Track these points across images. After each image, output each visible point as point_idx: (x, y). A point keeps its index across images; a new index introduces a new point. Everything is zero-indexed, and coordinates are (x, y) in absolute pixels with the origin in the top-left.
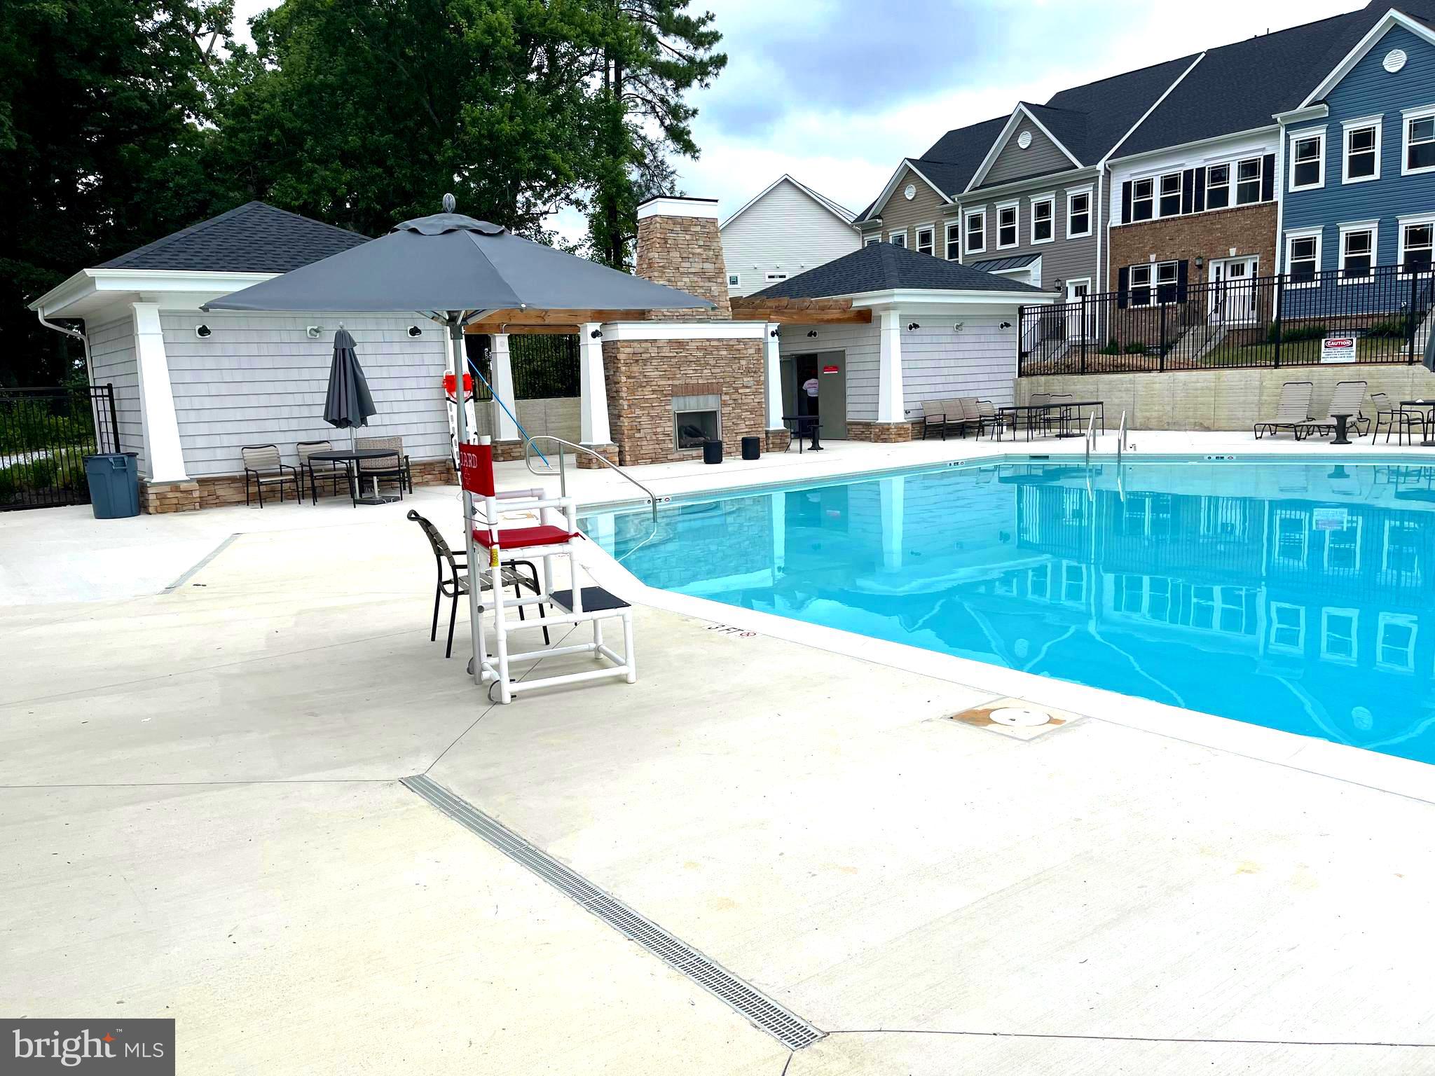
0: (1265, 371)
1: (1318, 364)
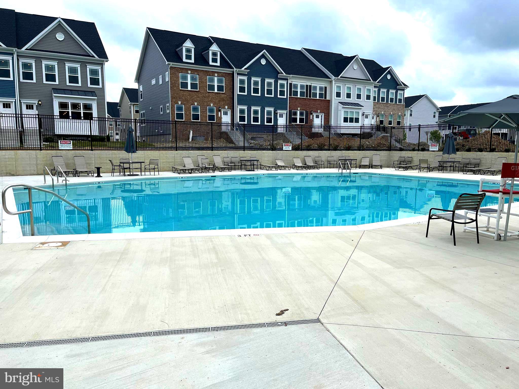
0: (37, 151)
1: (58, 149)
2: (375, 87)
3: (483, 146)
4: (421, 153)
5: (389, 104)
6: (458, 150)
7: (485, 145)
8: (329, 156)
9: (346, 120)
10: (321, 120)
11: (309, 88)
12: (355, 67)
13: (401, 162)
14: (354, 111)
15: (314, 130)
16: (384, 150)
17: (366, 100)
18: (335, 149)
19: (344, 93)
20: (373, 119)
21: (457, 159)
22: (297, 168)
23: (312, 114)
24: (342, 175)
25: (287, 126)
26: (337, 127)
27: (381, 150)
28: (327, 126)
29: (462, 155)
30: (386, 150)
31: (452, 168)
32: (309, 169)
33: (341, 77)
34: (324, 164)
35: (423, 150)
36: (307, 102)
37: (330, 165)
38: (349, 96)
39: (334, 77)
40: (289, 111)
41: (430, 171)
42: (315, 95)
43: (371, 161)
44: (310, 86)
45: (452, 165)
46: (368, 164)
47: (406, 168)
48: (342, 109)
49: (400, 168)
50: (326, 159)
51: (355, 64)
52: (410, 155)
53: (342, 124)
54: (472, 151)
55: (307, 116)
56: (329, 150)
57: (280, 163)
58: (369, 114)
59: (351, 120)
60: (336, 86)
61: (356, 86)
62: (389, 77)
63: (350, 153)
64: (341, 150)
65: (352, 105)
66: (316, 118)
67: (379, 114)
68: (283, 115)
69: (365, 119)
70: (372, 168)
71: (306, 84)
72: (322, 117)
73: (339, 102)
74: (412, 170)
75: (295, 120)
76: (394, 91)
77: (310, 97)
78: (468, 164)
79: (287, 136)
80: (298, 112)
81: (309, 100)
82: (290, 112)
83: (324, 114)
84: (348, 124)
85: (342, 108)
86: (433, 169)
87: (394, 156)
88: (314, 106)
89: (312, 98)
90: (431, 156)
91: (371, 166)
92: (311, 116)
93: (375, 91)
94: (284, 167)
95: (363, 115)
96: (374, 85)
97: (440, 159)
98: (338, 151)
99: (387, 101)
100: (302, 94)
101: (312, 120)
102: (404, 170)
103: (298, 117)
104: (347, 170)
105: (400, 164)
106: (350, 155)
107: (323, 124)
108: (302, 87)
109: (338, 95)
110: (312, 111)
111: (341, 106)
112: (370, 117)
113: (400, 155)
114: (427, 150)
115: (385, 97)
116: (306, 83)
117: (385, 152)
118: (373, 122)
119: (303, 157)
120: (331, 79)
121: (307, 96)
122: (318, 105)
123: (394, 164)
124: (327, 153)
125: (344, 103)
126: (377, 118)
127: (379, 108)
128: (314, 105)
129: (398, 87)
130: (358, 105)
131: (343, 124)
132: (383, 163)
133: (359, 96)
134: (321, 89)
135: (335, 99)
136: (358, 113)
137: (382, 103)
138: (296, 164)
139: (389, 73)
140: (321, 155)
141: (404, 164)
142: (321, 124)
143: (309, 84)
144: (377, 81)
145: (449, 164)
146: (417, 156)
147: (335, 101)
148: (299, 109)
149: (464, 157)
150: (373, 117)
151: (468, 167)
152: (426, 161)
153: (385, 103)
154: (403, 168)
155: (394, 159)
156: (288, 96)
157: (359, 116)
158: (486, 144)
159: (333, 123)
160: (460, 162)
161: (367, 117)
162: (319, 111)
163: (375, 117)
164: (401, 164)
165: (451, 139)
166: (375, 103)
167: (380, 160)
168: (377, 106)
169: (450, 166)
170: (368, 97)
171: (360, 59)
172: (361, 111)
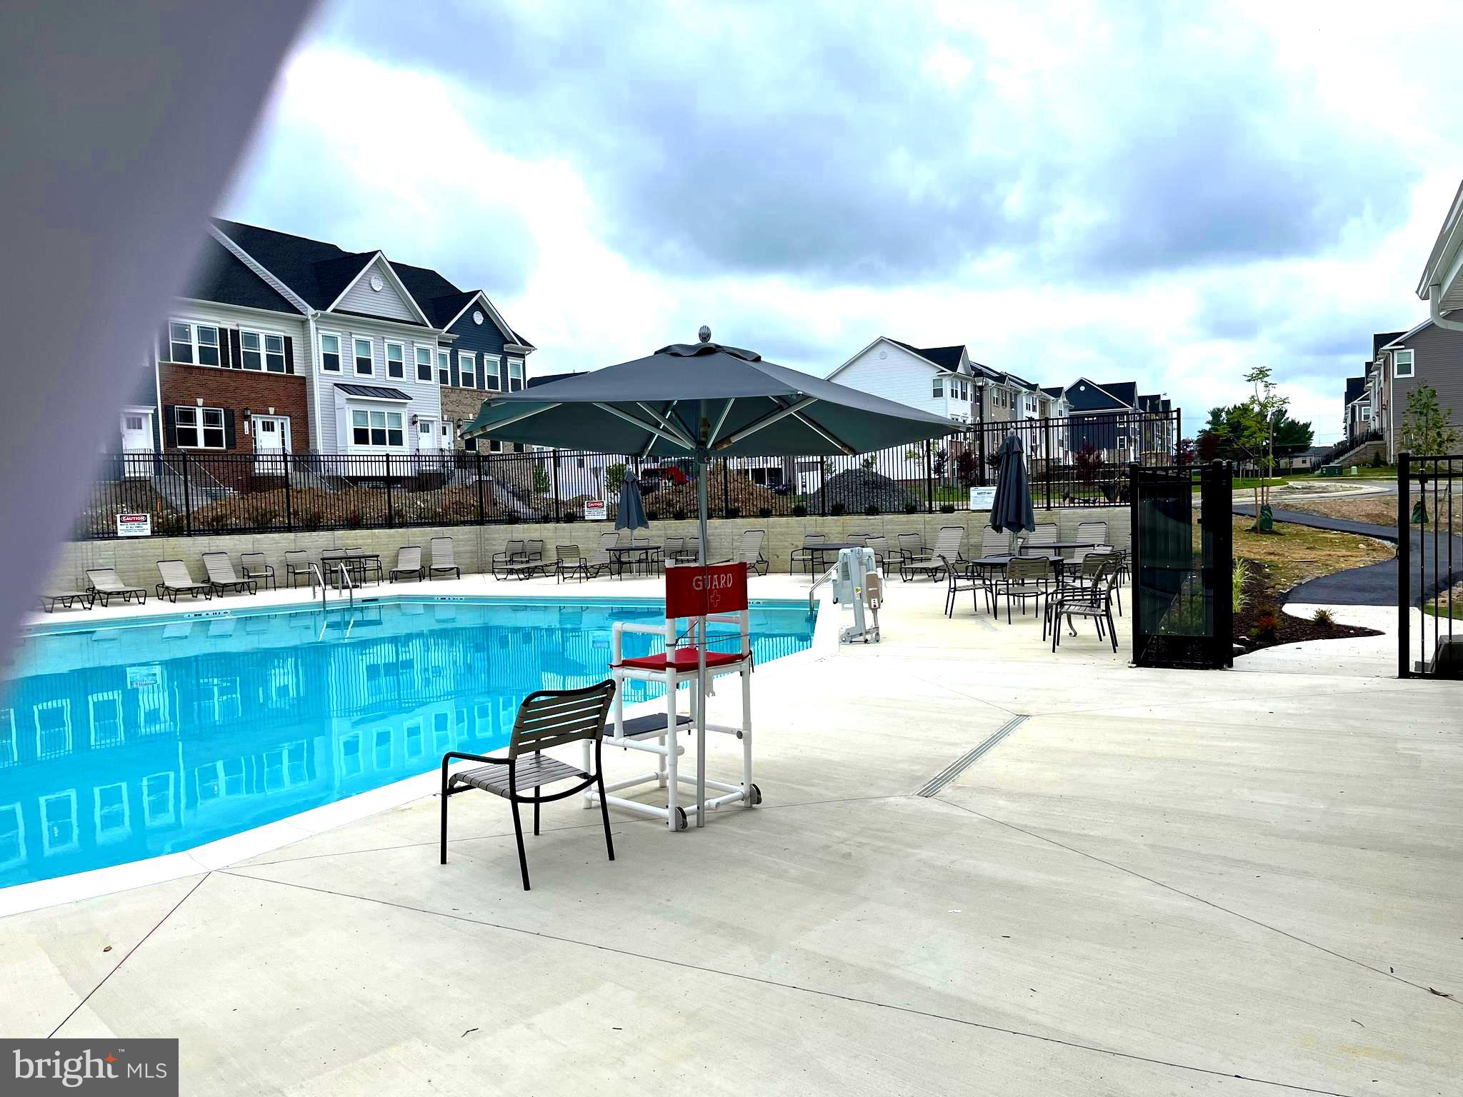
2: (441, 344)
3: (713, 504)
4: (563, 529)
5: (486, 392)
6: (653, 516)
7: (717, 501)
8: (292, 547)
9: (361, 437)
10: (283, 436)
11: (231, 338)
12: (378, 284)
13: (513, 554)
14: (386, 410)
15: (261, 468)
16: (464, 523)
17: (418, 381)
18: (313, 524)
19: (348, 356)
20: (444, 433)
21: (655, 539)
22: (172, 594)
23: (247, 418)
24: (324, 608)
25: (157, 454)
26: (336, 459)
27: (456, 524)
28: (303, 454)
29: (665, 529)
30: (471, 523)
31: (643, 565)
32: (220, 594)
33: (334, 311)
34: (273, 576)
35: (571, 518)
36: (227, 380)
37: (295, 577)
38: (364, 366)
39: (311, 311)
40: (165, 409)
41: (588, 578)
42: (254, 360)
43: (427, 557)
44: (235, 333)
45: (643, 556)
46: (418, 568)
47: (529, 573)
48: (347, 406)
49: (511, 572)
50: (282, 558)
51: (377, 276)
52: (536, 536)
53: (349, 448)
54: (691, 517)
55: (230, 425)
56: (289, 529)
57: (105, 583)
58: (432, 421)
59: (379, 438)
60: (320, 336)
61: (383, 338)
62: (478, 319)
63: (361, 536)
64: (332, 528)
65: (376, 393)
66: (264, 430)
67: (460, 420)
68: (140, 420)
69: (421, 434)
70: (431, 577)
71: (218, 325)
72: (282, 428)
73: (335, 385)
74: (542, 576)
75: (190, 437)
76: (497, 358)
77: (237, 364)
78: (681, 552)
79: (158, 487)
80: (199, 414)
81: (233, 375)
82: (168, 411)
83: (289, 419)
84: (371, 449)
85: (345, 401)
86: (599, 569)
87: (494, 540)
88: (253, 395)
89: (243, 369)
90: (591, 534)
91: (427, 572)
92: (246, 423)
93: (443, 357)
94: (125, 596)
95: (414, 423)
96: (439, 338)
97: (612, 542)
98: (322, 533)
99: (481, 384)
100: (206, 354)
101: (252, 438)
102: (521, 580)
103: (200, 427)
104: (343, 591)
105: (511, 561)
106: (360, 542)
107: (291, 451)
108: (205, 334)
109: (331, 362)
110: (247, 409)
111: (341, 396)
112: (436, 428)
113: (509, 536)
114: (580, 517)
115: (499, 376)
116: (219, 323)
117: (467, 528)
118: (447, 442)
119: (198, 557)
120: (302, 314)
121: (225, 363)
122: (266, 392)
123: (494, 561)
124: (284, 539)
125: (351, 388)
126: (455, 433)
127: (459, 403)
128: (253, 392)
129: (506, 347)
130: (397, 395)
131: (354, 449)
132: (464, 562)
133: (396, 369)
134: (272, 342)
135: (320, 374)
136: (398, 416)
137: (468, 390)
138: (167, 584)
139: (478, 306)
140: (259, 548)
141: (522, 562)
142: (284, 449)
143: (229, 325)
144: (446, 329)
145: (635, 556)
146: (553, 535)
147: (321, 382)
148: (200, 401)
149: (670, 533)
150: (444, 429)
151: (682, 561)
152: (574, 550)
153: (474, 391)
154: (522, 571)
155: (496, 547)
156: (157, 360)
157: (400, 424)
158: (719, 498)
159: (321, 446)
160: (660, 548)
161: (425, 428)
162: (272, 410)
163: (450, 430)
164: (513, 561)
165: (630, 486)
166: (447, 390)
167: (455, 553)
168: (454, 397)
169: (640, 561)
170: (424, 373)
171: (390, 263)
172: (406, 410)
